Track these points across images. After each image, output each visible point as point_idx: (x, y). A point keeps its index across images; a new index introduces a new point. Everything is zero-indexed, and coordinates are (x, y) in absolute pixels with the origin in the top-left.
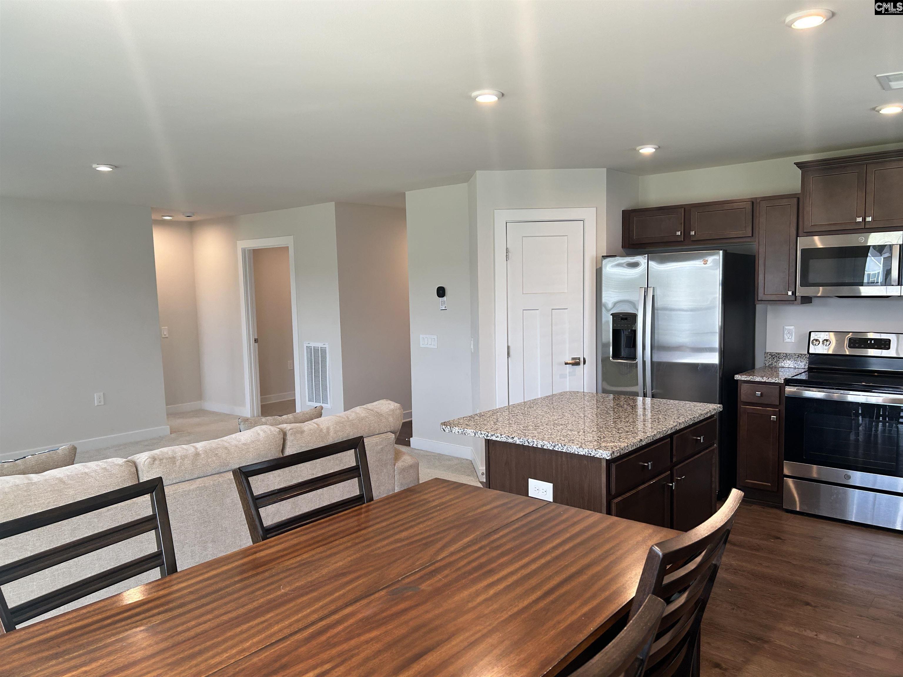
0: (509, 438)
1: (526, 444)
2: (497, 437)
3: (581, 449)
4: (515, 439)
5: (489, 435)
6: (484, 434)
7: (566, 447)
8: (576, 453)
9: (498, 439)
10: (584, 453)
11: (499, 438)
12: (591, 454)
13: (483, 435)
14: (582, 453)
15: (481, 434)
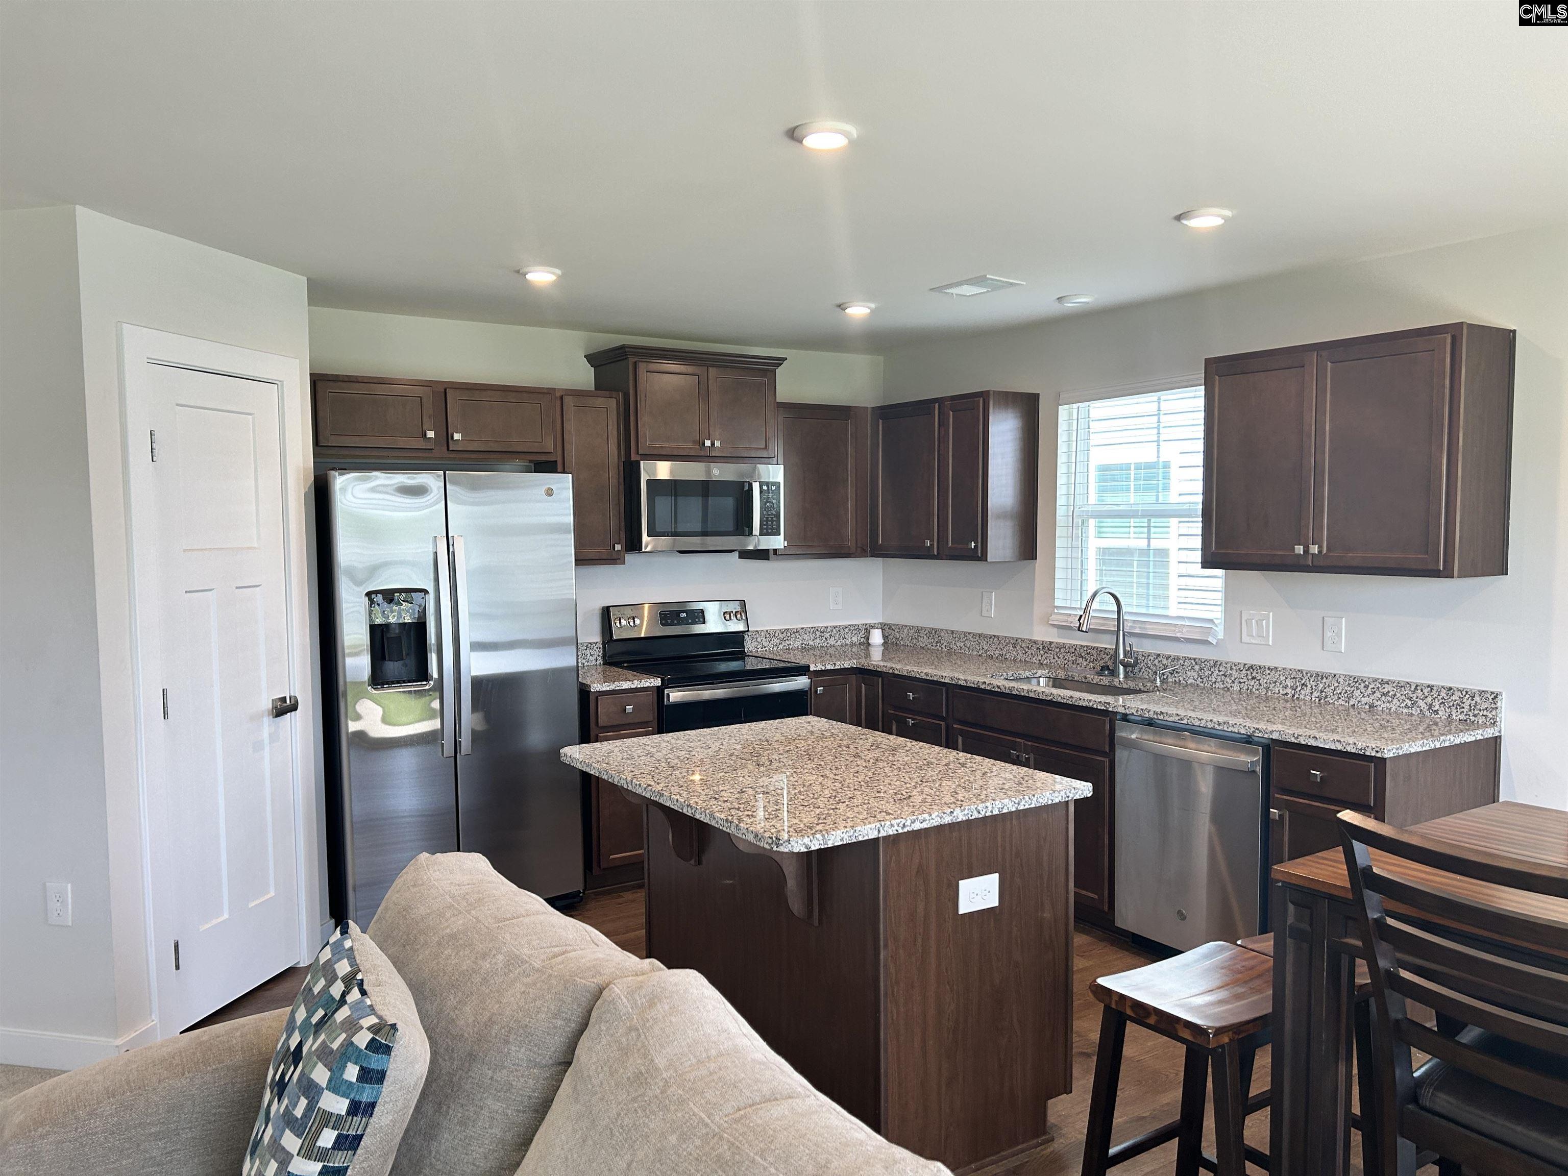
0: (944, 816)
1: (976, 815)
2: (924, 821)
3: (1056, 794)
4: (955, 814)
5: (908, 823)
6: (898, 825)
7: (1035, 799)
8: (1050, 802)
9: (925, 825)
10: (1060, 798)
11: (927, 822)
12: (1068, 797)
13: (896, 827)
14: (1057, 801)
15: (892, 825)
